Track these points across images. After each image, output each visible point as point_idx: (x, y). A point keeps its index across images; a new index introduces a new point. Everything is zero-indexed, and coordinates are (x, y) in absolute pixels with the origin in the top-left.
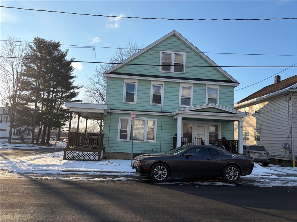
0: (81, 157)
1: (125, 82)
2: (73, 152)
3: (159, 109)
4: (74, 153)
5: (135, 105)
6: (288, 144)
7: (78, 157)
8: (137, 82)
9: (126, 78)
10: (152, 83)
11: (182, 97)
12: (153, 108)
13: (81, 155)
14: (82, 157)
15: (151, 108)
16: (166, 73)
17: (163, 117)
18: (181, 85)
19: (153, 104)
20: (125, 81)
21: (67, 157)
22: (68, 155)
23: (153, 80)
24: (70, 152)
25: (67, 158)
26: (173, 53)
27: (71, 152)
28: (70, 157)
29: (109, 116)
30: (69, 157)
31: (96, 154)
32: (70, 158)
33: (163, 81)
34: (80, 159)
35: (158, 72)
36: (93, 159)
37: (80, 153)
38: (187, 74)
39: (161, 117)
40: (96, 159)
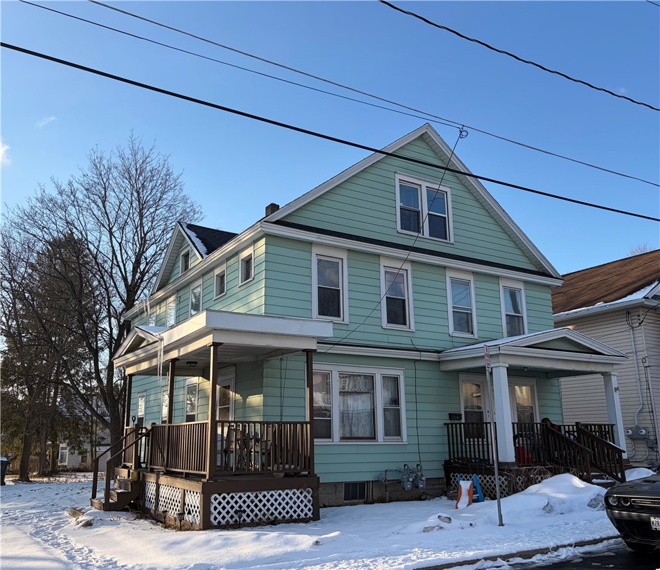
0: (260, 510)
1: (313, 255)
2: (232, 498)
3: (406, 342)
4: (236, 498)
5: (345, 328)
6: (645, 428)
7: (252, 511)
8: (344, 255)
10: (383, 262)
11: (454, 307)
12: (392, 339)
13: (260, 506)
14: (264, 510)
15: (385, 338)
16: (409, 238)
17: (418, 366)
18: (449, 275)
19: (390, 325)
21: (215, 518)
22: (216, 508)
23: (384, 256)
24: (224, 498)
25: (215, 523)
26: (424, 185)
27: (228, 498)
28: (224, 518)
30: (219, 518)
31: (305, 497)
32: (223, 522)
33: (408, 260)
34: (256, 520)
35: (394, 232)
36: (299, 515)
37: (256, 497)
38: (457, 245)
39: (412, 365)
40: (306, 514)
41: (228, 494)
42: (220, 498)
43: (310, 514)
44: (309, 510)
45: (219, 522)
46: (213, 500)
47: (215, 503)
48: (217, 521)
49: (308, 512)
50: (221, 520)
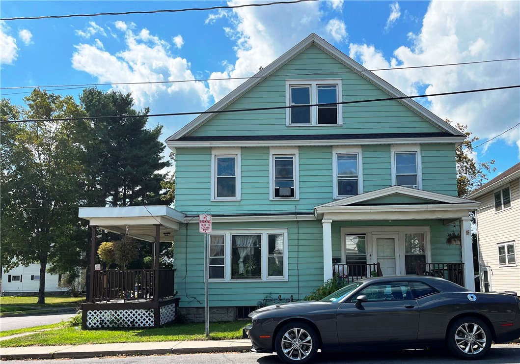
0: (118, 321)
1: (213, 157)
2: (101, 313)
3: (290, 208)
5: (238, 203)
8: (238, 153)
9: (215, 147)
10: (272, 152)
11: (339, 177)
12: (277, 207)
13: (118, 318)
15: (272, 208)
16: (301, 129)
17: (300, 225)
18: (335, 152)
20: (214, 153)
23: (272, 146)
24: (95, 313)
26: (314, 83)
27: (98, 313)
28: (95, 323)
29: (183, 231)
31: (149, 314)
33: (295, 146)
35: (282, 127)
36: (144, 325)
37: (116, 313)
38: (346, 126)
39: (296, 225)
40: (150, 324)
41: (98, 311)
42: (93, 313)
43: (152, 324)
44: (152, 322)
45: (92, 326)
46: (88, 314)
47: (90, 316)
48: (91, 325)
49: (151, 323)
50: (94, 325)
